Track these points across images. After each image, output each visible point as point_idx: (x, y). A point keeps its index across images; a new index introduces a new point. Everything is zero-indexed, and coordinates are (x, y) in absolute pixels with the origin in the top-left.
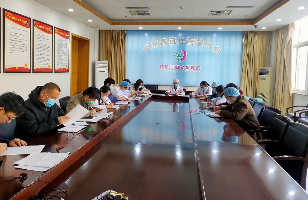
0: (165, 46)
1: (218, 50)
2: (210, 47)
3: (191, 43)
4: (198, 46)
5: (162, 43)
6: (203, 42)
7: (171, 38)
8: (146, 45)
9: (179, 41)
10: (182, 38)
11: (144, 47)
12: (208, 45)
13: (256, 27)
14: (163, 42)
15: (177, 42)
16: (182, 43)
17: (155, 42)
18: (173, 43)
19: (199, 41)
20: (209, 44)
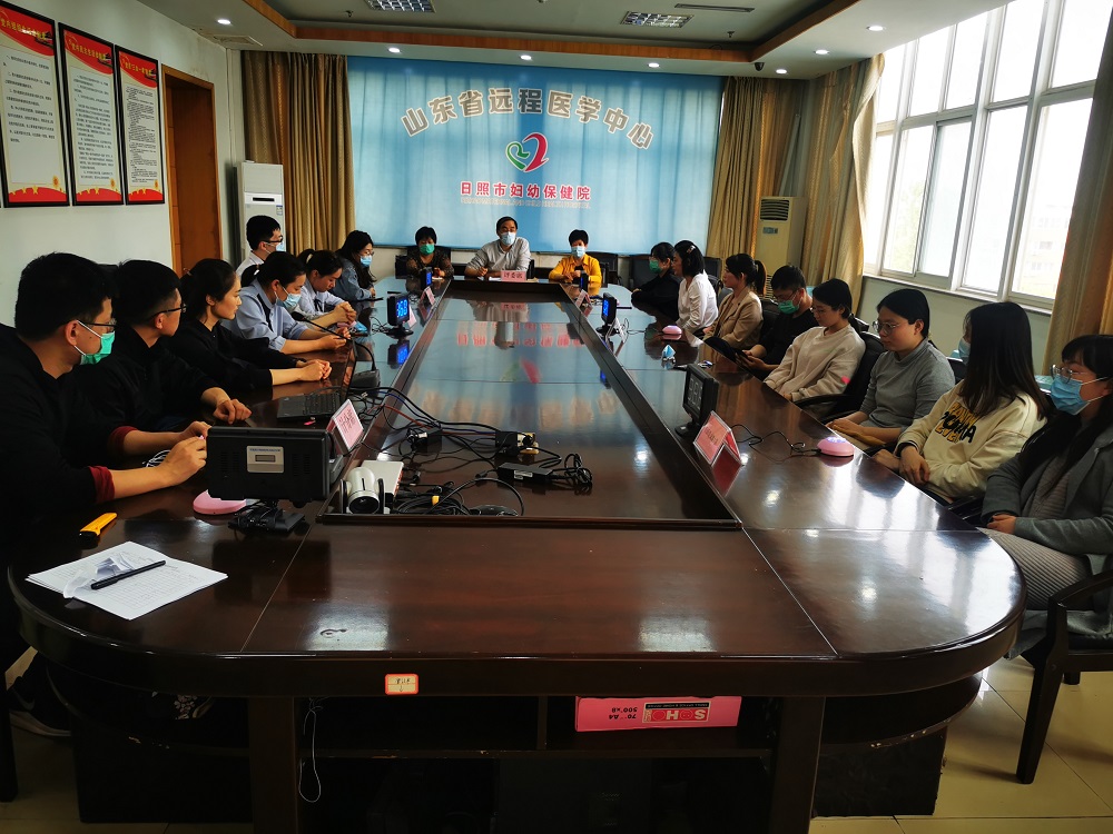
0: (477, 115)
1: (644, 136)
2: (621, 126)
3: (562, 111)
4: (585, 120)
5: (466, 107)
6: (598, 107)
7: (497, 91)
8: (411, 112)
9: (523, 103)
10: (531, 92)
11: (405, 119)
12: (616, 120)
13: (758, 67)
14: (469, 101)
15: (515, 107)
16: (534, 110)
17: (444, 103)
18: (502, 107)
19: (586, 103)
20: (618, 114)
